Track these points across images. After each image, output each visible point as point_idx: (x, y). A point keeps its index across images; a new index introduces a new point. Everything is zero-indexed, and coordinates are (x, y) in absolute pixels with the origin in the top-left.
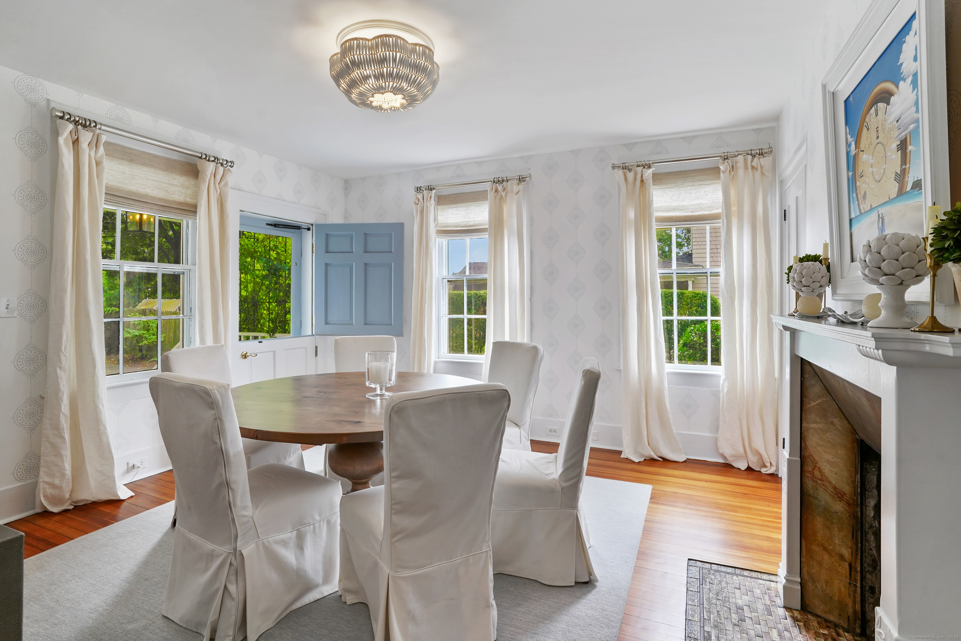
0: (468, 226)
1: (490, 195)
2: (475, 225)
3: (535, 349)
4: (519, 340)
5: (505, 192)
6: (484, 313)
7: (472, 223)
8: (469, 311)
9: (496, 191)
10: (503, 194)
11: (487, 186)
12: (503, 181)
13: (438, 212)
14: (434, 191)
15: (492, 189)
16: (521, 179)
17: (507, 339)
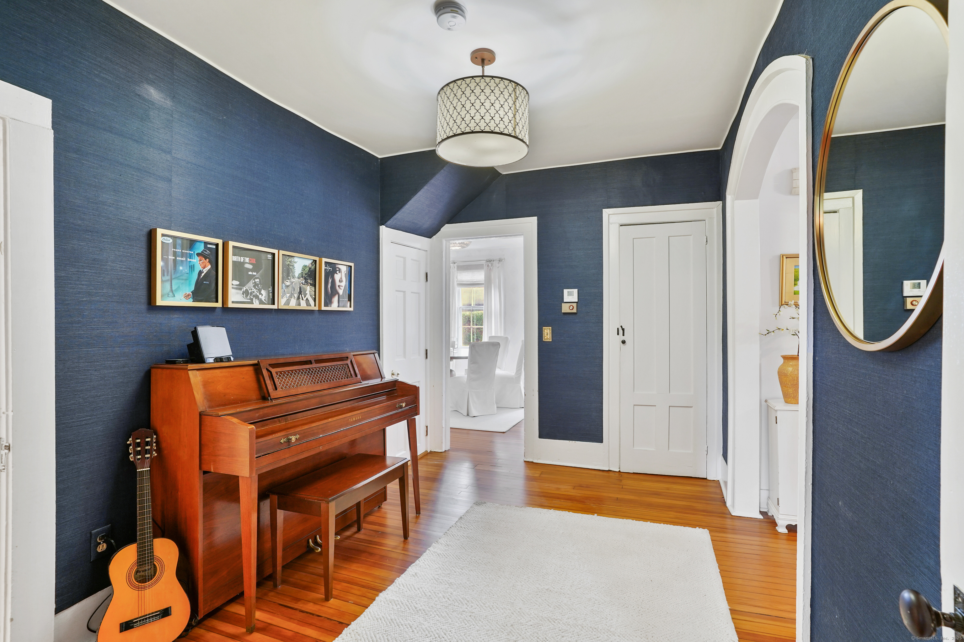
0: (473, 282)
1: (485, 267)
2: (477, 282)
3: (507, 338)
4: (499, 335)
5: (492, 267)
6: (482, 325)
7: (475, 280)
8: (473, 325)
9: (488, 266)
10: (491, 268)
11: (484, 262)
12: (491, 261)
13: (458, 274)
14: (456, 264)
15: (486, 264)
16: (500, 260)
17: (493, 335)
